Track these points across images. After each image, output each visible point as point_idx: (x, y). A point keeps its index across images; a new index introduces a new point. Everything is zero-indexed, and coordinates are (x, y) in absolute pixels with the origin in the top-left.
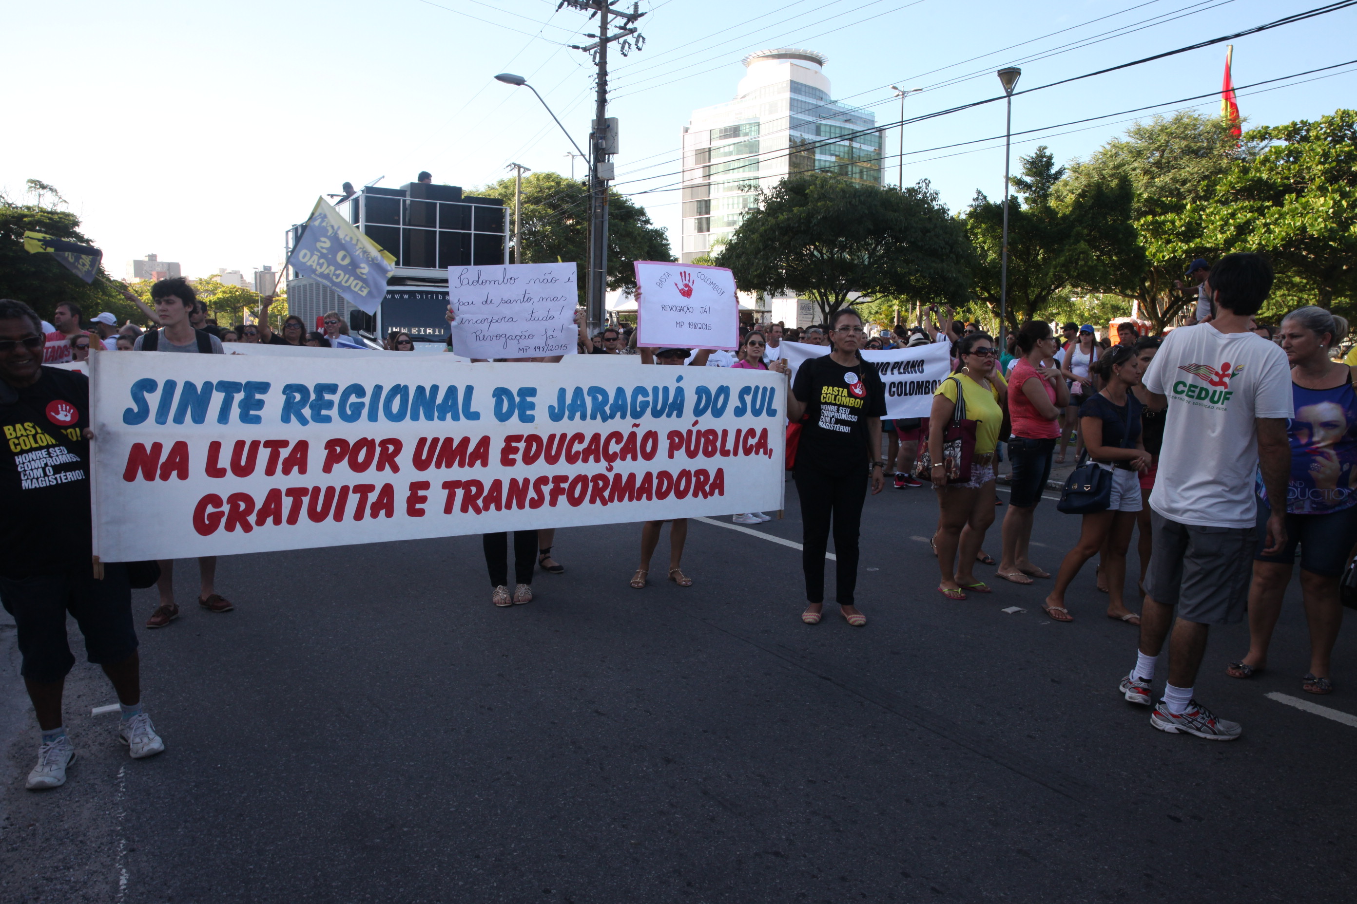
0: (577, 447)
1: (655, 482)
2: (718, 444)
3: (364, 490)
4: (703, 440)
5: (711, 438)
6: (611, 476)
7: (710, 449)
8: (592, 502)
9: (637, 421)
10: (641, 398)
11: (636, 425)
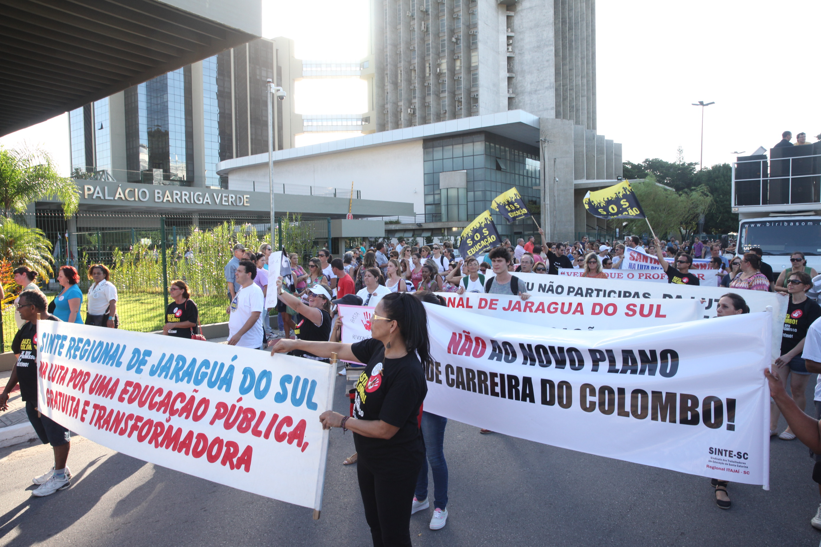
0: (157, 399)
1: (194, 441)
2: (253, 423)
4: (242, 416)
5: (249, 416)
6: (167, 426)
7: (244, 426)
8: (150, 442)
9: (197, 388)
10: (203, 369)
11: (196, 391)
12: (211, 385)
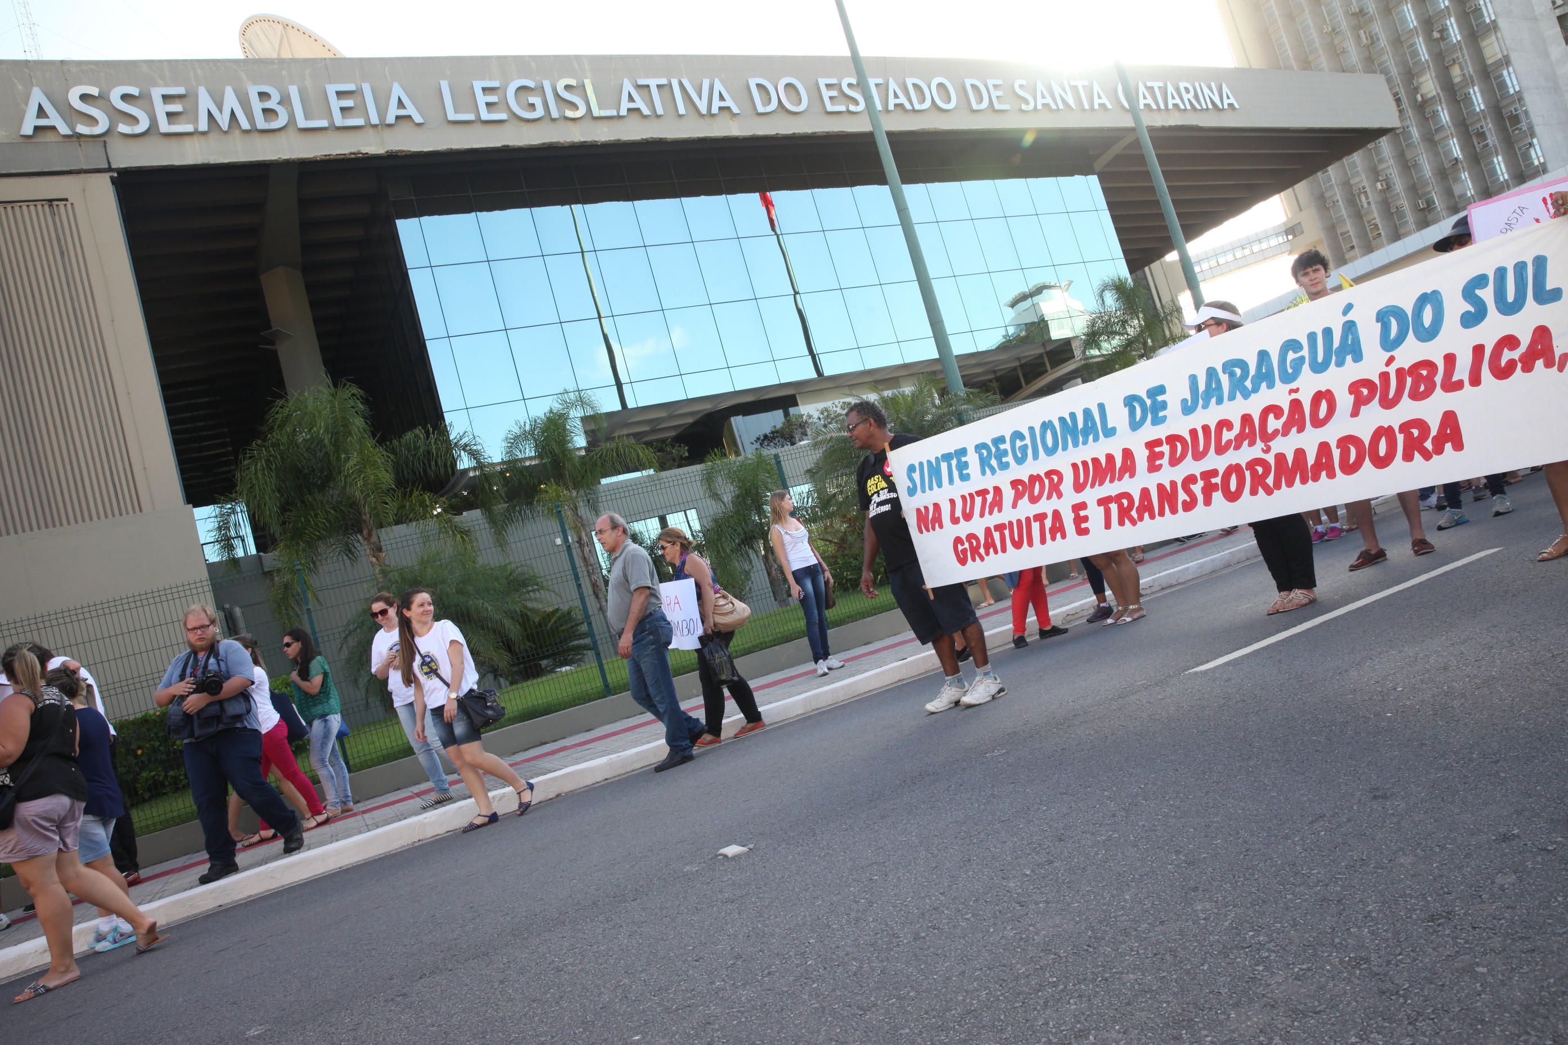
0: (1227, 435)
1: (1336, 453)
2: (1438, 378)
3: (1041, 517)
4: (1409, 379)
5: (1424, 372)
6: (1270, 458)
7: (1422, 389)
8: (1254, 492)
9: (1293, 386)
10: (1291, 356)
11: (1294, 390)
12: (1319, 368)
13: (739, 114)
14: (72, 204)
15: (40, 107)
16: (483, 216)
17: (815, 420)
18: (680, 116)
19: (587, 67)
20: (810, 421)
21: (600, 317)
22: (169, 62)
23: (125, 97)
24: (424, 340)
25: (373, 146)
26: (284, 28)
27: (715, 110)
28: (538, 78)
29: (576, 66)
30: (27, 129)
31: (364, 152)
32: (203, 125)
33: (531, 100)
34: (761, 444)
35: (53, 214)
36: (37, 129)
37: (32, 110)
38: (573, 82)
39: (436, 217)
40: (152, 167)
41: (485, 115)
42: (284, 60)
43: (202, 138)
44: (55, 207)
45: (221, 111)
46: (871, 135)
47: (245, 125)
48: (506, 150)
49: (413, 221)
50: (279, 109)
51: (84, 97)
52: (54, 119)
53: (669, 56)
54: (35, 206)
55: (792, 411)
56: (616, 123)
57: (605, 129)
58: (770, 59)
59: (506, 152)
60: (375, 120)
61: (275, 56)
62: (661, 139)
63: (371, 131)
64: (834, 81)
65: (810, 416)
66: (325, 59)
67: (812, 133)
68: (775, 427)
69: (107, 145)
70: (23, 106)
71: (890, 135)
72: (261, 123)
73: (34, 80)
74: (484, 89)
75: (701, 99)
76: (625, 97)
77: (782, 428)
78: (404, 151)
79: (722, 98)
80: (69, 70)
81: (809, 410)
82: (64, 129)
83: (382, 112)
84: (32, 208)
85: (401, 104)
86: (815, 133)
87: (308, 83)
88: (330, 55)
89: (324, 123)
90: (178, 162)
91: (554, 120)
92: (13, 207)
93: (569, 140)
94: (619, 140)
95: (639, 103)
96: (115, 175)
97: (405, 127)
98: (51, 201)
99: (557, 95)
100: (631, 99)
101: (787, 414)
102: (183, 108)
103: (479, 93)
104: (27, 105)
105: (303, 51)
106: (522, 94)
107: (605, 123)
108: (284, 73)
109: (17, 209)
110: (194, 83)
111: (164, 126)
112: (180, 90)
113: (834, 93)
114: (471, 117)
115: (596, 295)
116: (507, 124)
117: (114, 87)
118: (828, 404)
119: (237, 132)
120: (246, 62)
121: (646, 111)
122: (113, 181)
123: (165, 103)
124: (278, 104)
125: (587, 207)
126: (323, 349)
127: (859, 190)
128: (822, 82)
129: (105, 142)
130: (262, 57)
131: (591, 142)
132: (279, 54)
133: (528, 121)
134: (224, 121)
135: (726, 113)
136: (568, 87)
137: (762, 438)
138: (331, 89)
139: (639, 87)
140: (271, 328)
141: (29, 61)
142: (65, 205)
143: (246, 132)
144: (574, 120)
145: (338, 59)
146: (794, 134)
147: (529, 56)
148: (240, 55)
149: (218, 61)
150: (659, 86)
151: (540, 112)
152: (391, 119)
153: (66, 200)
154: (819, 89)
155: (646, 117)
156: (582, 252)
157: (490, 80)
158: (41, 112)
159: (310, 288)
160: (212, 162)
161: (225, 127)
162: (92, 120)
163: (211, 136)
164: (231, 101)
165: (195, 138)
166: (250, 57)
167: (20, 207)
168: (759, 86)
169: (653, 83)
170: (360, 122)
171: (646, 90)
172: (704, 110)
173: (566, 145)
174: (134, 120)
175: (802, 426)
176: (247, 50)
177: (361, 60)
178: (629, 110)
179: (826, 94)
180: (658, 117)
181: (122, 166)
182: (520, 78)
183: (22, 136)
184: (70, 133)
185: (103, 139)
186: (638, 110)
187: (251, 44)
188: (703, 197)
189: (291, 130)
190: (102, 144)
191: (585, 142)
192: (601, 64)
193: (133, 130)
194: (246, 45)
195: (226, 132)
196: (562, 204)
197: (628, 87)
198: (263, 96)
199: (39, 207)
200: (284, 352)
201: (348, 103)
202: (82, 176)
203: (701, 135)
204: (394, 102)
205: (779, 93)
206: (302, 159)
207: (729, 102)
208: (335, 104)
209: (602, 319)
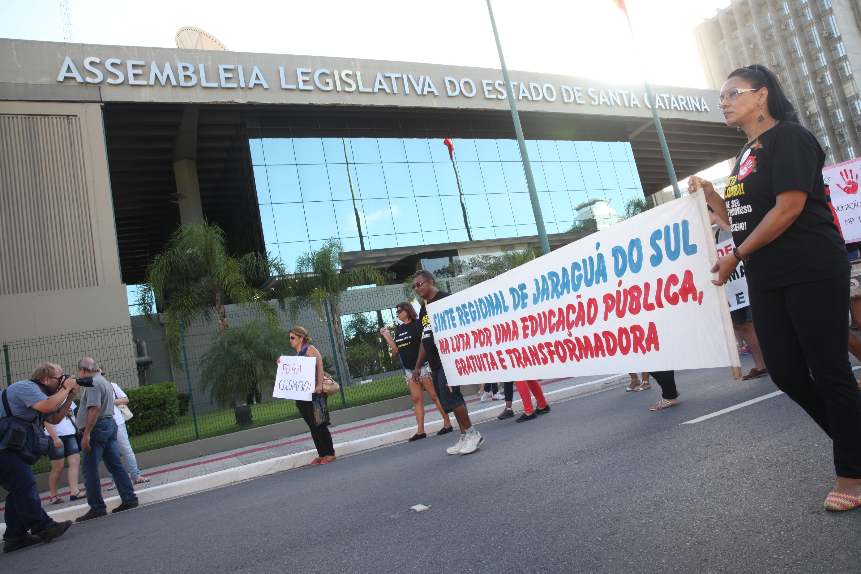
2: (641, 300)
4: (629, 298)
5: (635, 294)
7: (635, 307)
9: (578, 293)
10: (577, 273)
11: (579, 297)
12: (589, 283)
13: (438, 96)
14: (79, 118)
15: (69, 67)
16: (296, 140)
17: (467, 264)
18: (406, 95)
19: (358, 65)
20: (464, 264)
21: (354, 199)
22: (138, 47)
23: (113, 65)
24: (258, 205)
25: (240, 99)
26: (200, 34)
27: (425, 93)
28: (332, 69)
29: (353, 64)
30: (61, 78)
31: (235, 101)
32: (152, 82)
33: (327, 80)
34: (436, 275)
35: (69, 123)
36: (66, 78)
37: (65, 68)
38: (350, 72)
39: (270, 139)
40: (123, 102)
41: (302, 87)
42: (198, 50)
43: (151, 89)
44: (70, 119)
45: (162, 75)
46: (509, 112)
47: (174, 83)
48: (311, 106)
49: (259, 140)
50: (193, 76)
51: (92, 63)
52: (75, 73)
53: (403, 62)
54: (60, 118)
55: (454, 258)
56: (371, 96)
57: (366, 99)
58: (457, 68)
59: (311, 107)
60: (243, 85)
61: (193, 48)
62: (395, 106)
63: (240, 91)
64: (491, 82)
65: (464, 262)
66: (220, 51)
67: (477, 109)
68: (445, 266)
69: (101, 89)
70: (60, 66)
71: (520, 113)
72: (183, 83)
73: (67, 53)
74: (302, 73)
75: (418, 86)
76: (377, 82)
77: (448, 267)
78: (257, 103)
79: (429, 86)
80: (86, 49)
81: (464, 258)
82: (79, 79)
83: (247, 81)
84: (58, 119)
85: (257, 78)
86: (478, 109)
87: (209, 63)
88: (222, 50)
89: (216, 85)
90: (136, 100)
91: (338, 92)
92: (48, 118)
93: (345, 103)
94: (372, 105)
95: (385, 86)
96: (103, 104)
97: (258, 90)
98: (68, 116)
99: (341, 79)
100: (381, 83)
101: (451, 260)
102: (143, 72)
103: (299, 74)
104: (62, 65)
105: (208, 46)
106: (322, 77)
107: (366, 95)
108: (197, 57)
109: (50, 119)
110: (150, 60)
111: (132, 81)
112: (142, 63)
113: (490, 88)
114: (294, 87)
115: (352, 187)
116: (313, 92)
117: (108, 59)
118: (475, 256)
119: (169, 86)
120: (178, 50)
121: (388, 91)
122: (102, 108)
123: (133, 69)
124: (193, 73)
125: (352, 139)
126: (203, 205)
127: (500, 141)
128: (484, 82)
129: (100, 87)
130: (186, 48)
131: (357, 105)
132: (195, 47)
133: (324, 91)
134: (163, 80)
135: (431, 95)
136: (347, 75)
137: (437, 272)
138: (221, 68)
139: (385, 78)
140: (176, 192)
141: (66, 43)
142: (76, 119)
143: (174, 87)
144: (349, 92)
145: (227, 52)
146: (467, 108)
147: (328, 57)
148: (175, 46)
149: (163, 49)
150: (396, 78)
151: (331, 87)
152: (251, 85)
153: (76, 116)
154: (482, 85)
155: (388, 94)
156: (347, 164)
157: (306, 68)
158: (69, 70)
159: (200, 172)
160: (154, 101)
161: (163, 83)
162: (94, 75)
163: (155, 88)
164: (168, 70)
165: (147, 88)
166: (180, 48)
167: (52, 118)
168: (450, 81)
169: (393, 76)
170: (235, 85)
171: (389, 79)
172: (419, 93)
173: (344, 105)
174: (116, 76)
175: (460, 268)
176: (179, 44)
177: (238, 53)
178: (379, 89)
179: (486, 88)
180: (395, 94)
181: (107, 100)
182: (322, 68)
183: (57, 81)
184: (82, 81)
185: (99, 85)
186: (384, 90)
187: (181, 41)
188: (415, 139)
189: (198, 88)
190: (99, 88)
191: (354, 105)
192: (366, 64)
193: (115, 82)
194: (179, 42)
195: (163, 86)
196: (339, 137)
197: (379, 77)
198: (185, 68)
199: (62, 119)
200: (182, 204)
201: (230, 75)
202: (86, 104)
203: (417, 105)
204: (254, 76)
205: (460, 86)
206: (202, 103)
207: (433, 89)
208: (223, 75)
209: (355, 201)
